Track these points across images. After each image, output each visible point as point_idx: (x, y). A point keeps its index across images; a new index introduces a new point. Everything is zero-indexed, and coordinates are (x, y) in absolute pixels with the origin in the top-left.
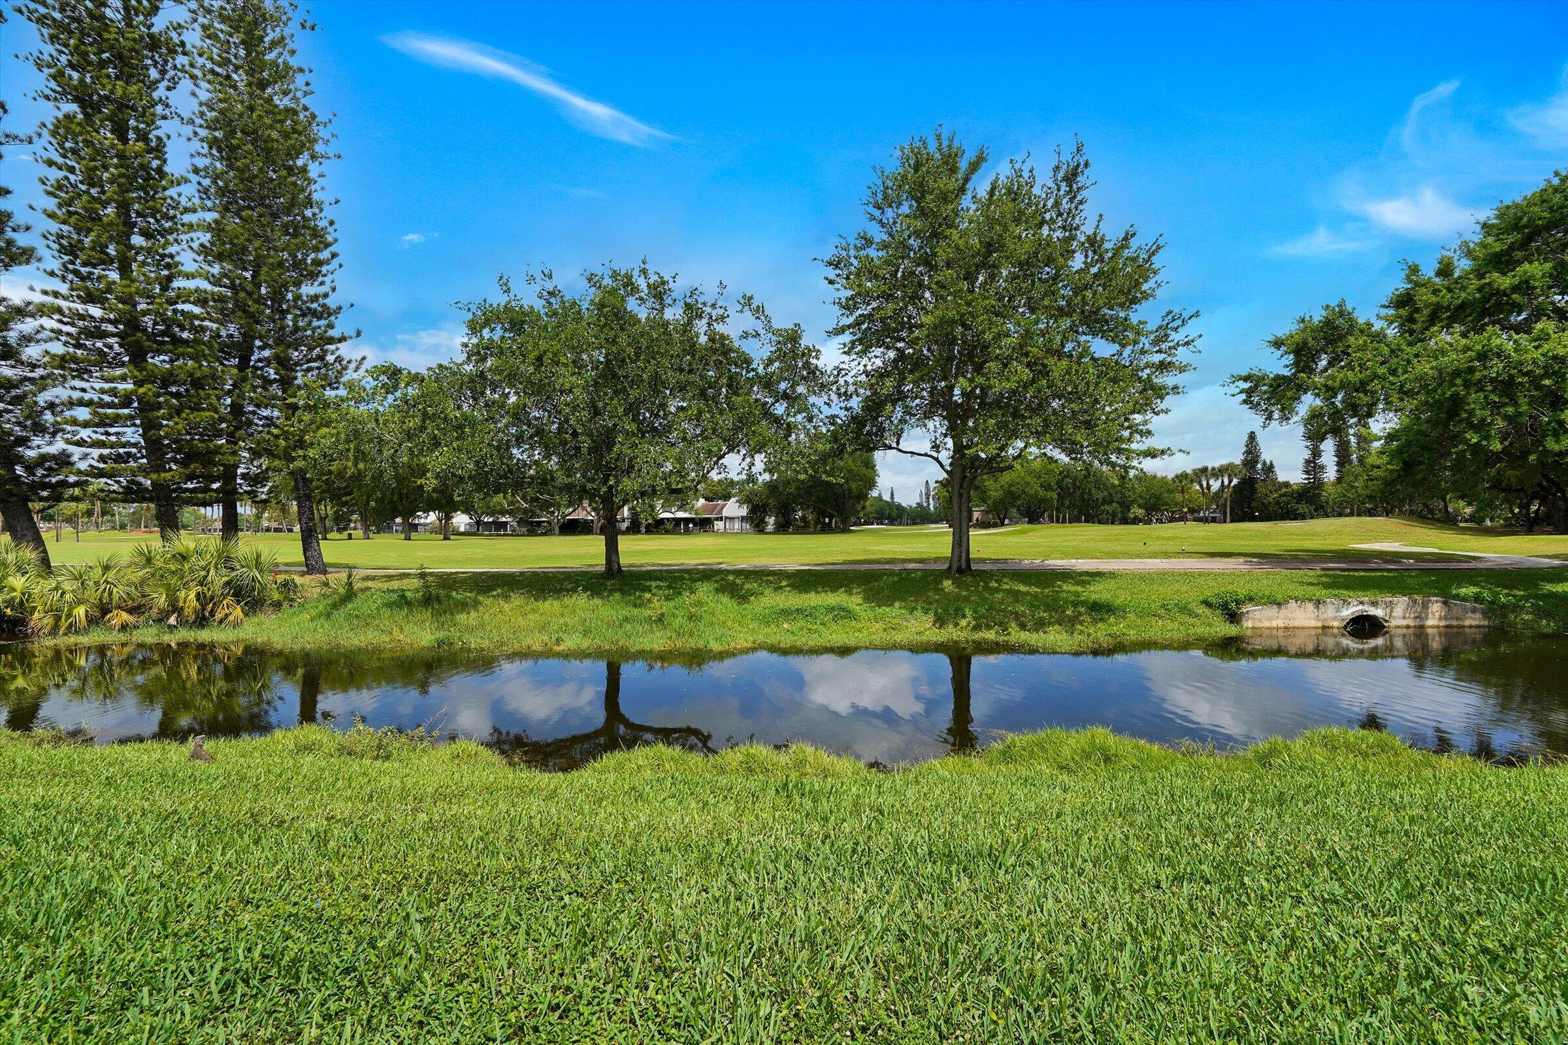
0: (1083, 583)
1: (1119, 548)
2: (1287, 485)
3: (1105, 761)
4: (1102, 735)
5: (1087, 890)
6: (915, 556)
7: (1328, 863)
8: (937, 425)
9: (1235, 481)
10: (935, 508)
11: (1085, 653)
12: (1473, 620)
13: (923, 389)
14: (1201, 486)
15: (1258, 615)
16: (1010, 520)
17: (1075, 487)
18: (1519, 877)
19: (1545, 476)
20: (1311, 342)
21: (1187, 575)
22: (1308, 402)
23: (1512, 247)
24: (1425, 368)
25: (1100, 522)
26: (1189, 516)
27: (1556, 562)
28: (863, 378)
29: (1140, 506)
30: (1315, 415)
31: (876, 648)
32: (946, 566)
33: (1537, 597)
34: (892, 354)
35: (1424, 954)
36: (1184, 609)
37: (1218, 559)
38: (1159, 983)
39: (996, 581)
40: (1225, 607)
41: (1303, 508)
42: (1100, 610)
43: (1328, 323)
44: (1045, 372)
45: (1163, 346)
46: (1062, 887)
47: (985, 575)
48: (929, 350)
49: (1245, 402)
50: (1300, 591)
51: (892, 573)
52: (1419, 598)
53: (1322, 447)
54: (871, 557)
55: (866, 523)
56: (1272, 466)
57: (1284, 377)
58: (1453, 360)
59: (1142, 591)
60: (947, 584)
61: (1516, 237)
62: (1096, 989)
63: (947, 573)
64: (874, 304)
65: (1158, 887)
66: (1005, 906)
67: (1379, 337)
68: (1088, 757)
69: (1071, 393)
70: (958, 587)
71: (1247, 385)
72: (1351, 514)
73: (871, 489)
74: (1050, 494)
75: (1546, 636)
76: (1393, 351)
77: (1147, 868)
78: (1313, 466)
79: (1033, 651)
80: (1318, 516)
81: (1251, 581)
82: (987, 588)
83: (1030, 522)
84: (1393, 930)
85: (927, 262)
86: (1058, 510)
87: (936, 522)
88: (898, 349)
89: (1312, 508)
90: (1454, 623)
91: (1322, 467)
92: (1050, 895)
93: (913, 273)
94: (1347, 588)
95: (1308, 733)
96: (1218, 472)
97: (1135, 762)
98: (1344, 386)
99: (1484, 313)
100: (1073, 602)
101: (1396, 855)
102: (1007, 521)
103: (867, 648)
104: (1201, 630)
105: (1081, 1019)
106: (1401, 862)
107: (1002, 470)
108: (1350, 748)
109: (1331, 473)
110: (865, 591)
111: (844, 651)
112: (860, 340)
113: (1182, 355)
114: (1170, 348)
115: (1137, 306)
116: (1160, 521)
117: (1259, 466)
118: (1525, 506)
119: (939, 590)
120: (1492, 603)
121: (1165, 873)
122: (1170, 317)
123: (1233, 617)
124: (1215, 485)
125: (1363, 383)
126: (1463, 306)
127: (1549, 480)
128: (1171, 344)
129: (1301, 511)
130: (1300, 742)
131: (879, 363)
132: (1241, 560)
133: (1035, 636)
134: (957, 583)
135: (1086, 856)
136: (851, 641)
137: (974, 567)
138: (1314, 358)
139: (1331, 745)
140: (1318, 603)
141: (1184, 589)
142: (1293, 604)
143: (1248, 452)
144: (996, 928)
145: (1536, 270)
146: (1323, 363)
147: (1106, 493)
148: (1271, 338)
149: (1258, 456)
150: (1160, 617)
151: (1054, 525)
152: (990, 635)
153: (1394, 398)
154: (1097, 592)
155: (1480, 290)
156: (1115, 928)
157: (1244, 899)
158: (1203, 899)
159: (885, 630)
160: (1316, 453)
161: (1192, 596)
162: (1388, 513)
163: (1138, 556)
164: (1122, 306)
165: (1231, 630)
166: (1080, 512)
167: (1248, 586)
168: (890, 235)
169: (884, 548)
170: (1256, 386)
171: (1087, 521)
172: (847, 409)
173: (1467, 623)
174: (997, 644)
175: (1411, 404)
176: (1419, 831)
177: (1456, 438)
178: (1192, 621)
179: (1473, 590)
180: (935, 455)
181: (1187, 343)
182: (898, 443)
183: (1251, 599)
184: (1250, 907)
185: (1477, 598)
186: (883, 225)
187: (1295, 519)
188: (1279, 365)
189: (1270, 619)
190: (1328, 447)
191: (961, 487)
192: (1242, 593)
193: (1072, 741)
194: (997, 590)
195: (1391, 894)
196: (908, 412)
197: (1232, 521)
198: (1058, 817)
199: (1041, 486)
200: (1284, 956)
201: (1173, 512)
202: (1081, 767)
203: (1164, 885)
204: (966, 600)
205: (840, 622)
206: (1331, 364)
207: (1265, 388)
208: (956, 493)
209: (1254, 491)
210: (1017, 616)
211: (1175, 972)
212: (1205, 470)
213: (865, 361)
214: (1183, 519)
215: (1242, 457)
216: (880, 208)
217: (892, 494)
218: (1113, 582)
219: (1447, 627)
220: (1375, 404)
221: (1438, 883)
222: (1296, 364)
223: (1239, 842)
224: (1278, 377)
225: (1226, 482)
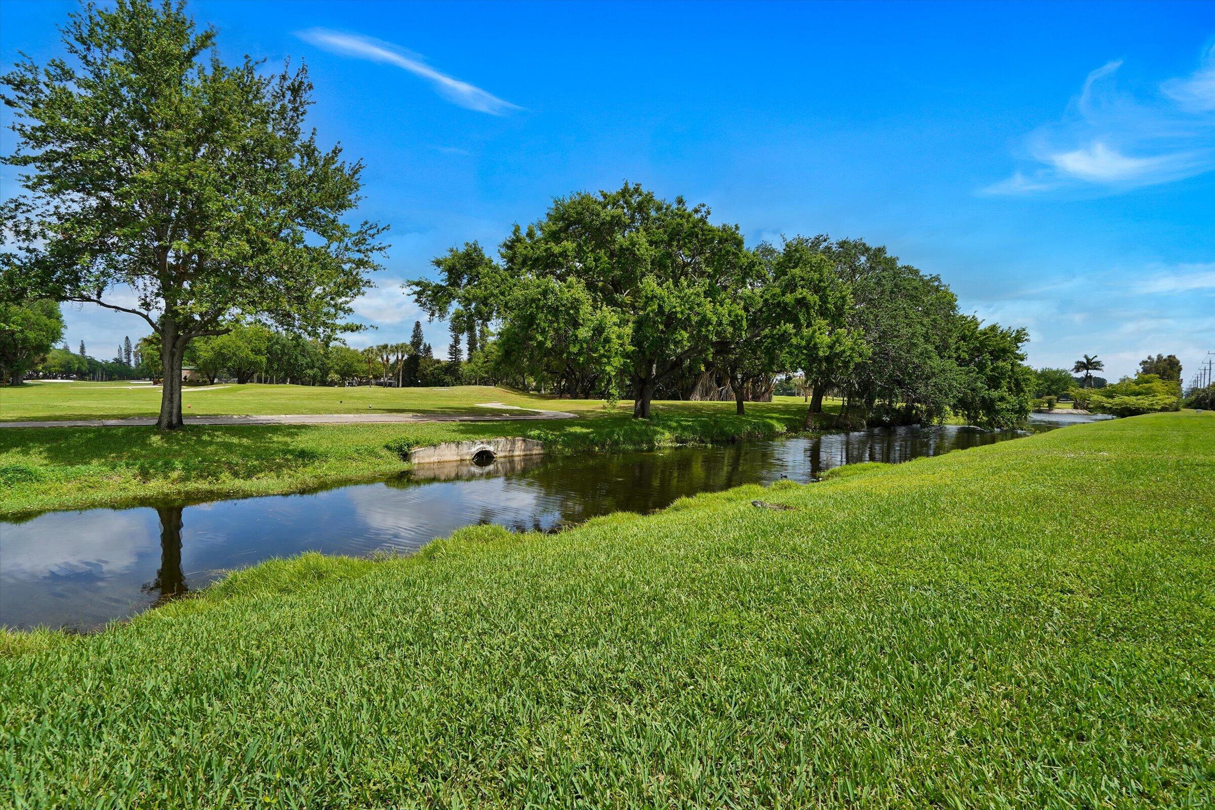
0: (292, 435)
1: (320, 405)
2: (438, 361)
3: (318, 578)
4: (314, 557)
5: (327, 677)
6: (115, 412)
7: (479, 611)
8: (149, 284)
9: (406, 357)
10: (137, 364)
11: (294, 493)
12: (537, 450)
13: (132, 245)
14: (382, 359)
15: (421, 454)
16: (220, 379)
17: (283, 353)
18: (565, 592)
19: (568, 365)
20: (458, 266)
21: (372, 427)
22: (455, 306)
23: (560, 230)
24: (518, 293)
25: (303, 384)
26: (373, 381)
27: (572, 415)
28: (54, 220)
29: (336, 372)
30: (458, 316)
31: (68, 509)
32: (154, 422)
33: (564, 435)
34: (93, 202)
35: (530, 648)
36: (372, 453)
37: (395, 414)
38: (390, 723)
39: (209, 435)
40: (400, 449)
41: (448, 379)
42: (305, 456)
43: (468, 254)
44: (263, 249)
45: (363, 248)
46: (306, 681)
47: (198, 430)
48: (141, 206)
49: (417, 301)
50: (448, 436)
51: (87, 430)
52: (509, 438)
53: (460, 337)
54: (58, 413)
55: (45, 377)
56: (429, 348)
57: (441, 287)
58: (533, 292)
59: (340, 440)
60: (155, 440)
61: (561, 224)
62: (347, 745)
63: (157, 429)
64: (72, 144)
65: (377, 658)
66: (259, 712)
67: (495, 269)
68: (305, 577)
69: (287, 272)
70: (167, 442)
71: (418, 289)
72: (475, 384)
73: (54, 340)
74: (259, 358)
75: (567, 457)
76: (503, 280)
77: (368, 648)
78: (454, 350)
79: (246, 496)
80: (457, 385)
81: (417, 430)
82: (200, 442)
83: (239, 382)
84: (515, 639)
85: (144, 119)
86: (267, 372)
87: (138, 379)
88: (102, 199)
89: (453, 378)
90: (528, 453)
91: (460, 351)
92: (296, 690)
93: (123, 125)
94: (474, 433)
95: (456, 532)
96: (396, 349)
97: (342, 574)
98: (475, 298)
99: (547, 266)
100: (283, 450)
101: (511, 597)
102: (216, 380)
103: (55, 510)
104: (385, 468)
105: (338, 771)
106: (515, 599)
107: (218, 333)
108: (480, 538)
109: (464, 356)
110: (49, 450)
111: (22, 517)
112: (51, 179)
113: (375, 257)
114: (367, 250)
115: (343, 211)
116: (351, 384)
117: (422, 347)
118: (559, 382)
119: (144, 445)
120: (545, 440)
121: (382, 648)
122: (368, 225)
123: (406, 457)
124: (392, 359)
125: (486, 298)
126: (537, 260)
127: (570, 368)
128: (369, 247)
129: (447, 380)
130: (451, 539)
131: (76, 208)
132: (411, 415)
133: (249, 482)
134: (167, 438)
135: (321, 652)
136: (34, 504)
137: (186, 422)
138: (460, 276)
139: (468, 538)
140: (458, 444)
141: (371, 437)
142: (443, 445)
143: (415, 336)
144: (254, 731)
145: (569, 245)
146: (465, 281)
147: (309, 360)
148: (434, 259)
149: (421, 340)
150: (354, 459)
151: (263, 385)
152: (203, 485)
153: (502, 310)
154: (302, 442)
155: (546, 251)
156: (353, 697)
157: (435, 648)
158: (410, 656)
159: (79, 489)
160: (457, 341)
161: (376, 441)
162: (495, 383)
163: (337, 412)
164: (331, 208)
165: (404, 466)
166: (287, 375)
167: (415, 433)
168: (97, 76)
169: (75, 404)
170: (424, 291)
171: (292, 382)
172: (28, 250)
173: (534, 452)
174: (212, 492)
175: (511, 315)
176: (520, 579)
177: (532, 338)
178: (378, 461)
179: (537, 432)
180: (145, 312)
181: (380, 249)
182: (99, 295)
183: (417, 443)
184: (439, 652)
185: (539, 438)
186: (88, 63)
187: (443, 386)
188: (438, 278)
189: (429, 456)
190: (464, 338)
191: (174, 346)
192: (412, 439)
193: (290, 567)
194: (211, 443)
195: (513, 620)
196: (112, 264)
197: (403, 386)
198: (291, 628)
199: (252, 350)
200: (461, 675)
201: (361, 378)
202: (299, 586)
203: (382, 656)
204: (178, 454)
205: (16, 486)
206: (469, 283)
207: (430, 292)
208: (168, 351)
209: (418, 365)
210: (229, 465)
211: (398, 711)
212: (385, 347)
213: (56, 201)
214: (368, 383)
215: (411, 340)
216: (84, 43)
217: (82, 348)
218: (317, 433)
219: (525, 455)
220: (491, 313)
221: (532, 607)
222: (449, 278)
223: (425, 613)
224: (437, 286)
225: (400, 357)
